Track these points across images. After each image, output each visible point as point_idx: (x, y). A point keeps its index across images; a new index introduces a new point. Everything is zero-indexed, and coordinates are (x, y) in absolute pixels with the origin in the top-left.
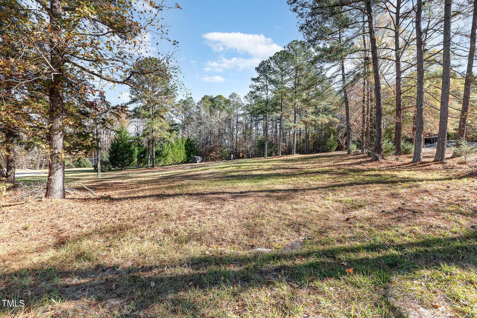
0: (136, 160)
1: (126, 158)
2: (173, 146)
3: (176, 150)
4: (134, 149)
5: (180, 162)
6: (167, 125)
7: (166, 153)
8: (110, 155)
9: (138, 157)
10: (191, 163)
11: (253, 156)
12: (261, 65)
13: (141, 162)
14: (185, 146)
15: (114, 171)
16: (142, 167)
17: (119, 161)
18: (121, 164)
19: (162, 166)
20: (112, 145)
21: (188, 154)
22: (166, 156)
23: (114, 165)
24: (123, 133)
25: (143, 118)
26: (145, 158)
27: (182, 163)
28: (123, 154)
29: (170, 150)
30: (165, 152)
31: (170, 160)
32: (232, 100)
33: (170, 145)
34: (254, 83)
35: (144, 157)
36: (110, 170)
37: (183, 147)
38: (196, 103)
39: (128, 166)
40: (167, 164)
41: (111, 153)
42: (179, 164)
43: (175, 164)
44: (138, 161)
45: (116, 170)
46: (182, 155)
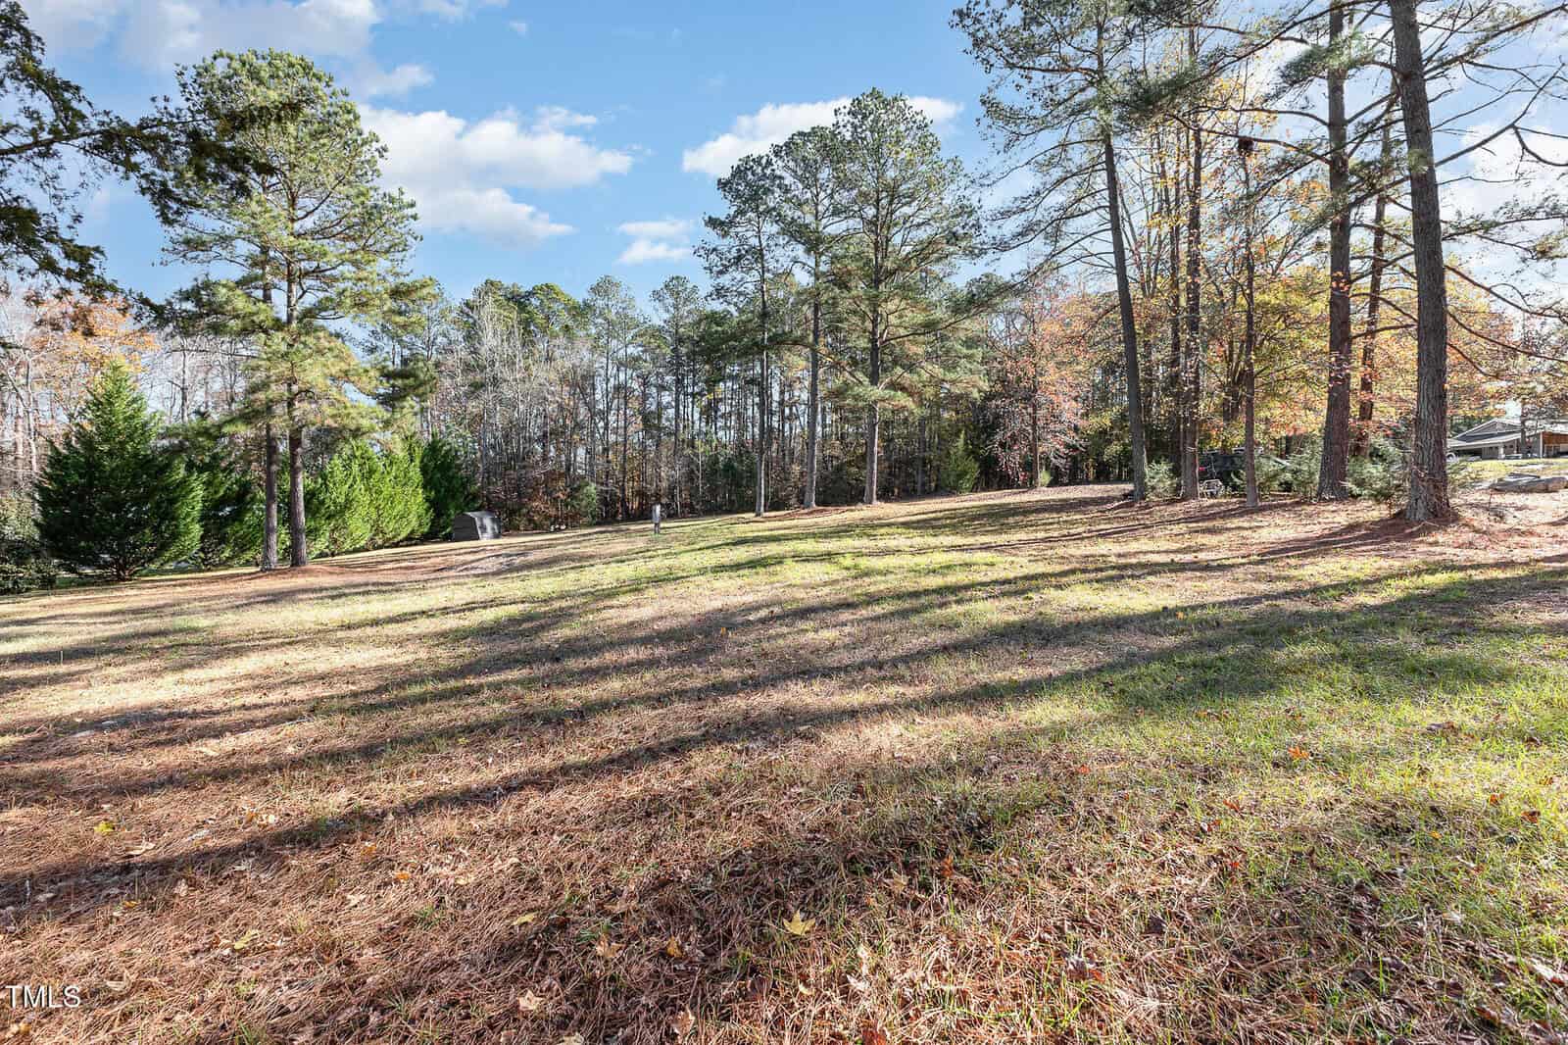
0: (197, 530)
1: (139, 525)
2: (371, 472)
3: (387, 490)
4: (184, 481)
5: (403, 535)
6: (372, 373)
7: (341, 500)
8: (44, 513)
9: (204, 518)
10: (448, 538)
11: (691, 511)
12: (739, 172)
13: (223, 540)
14: (424, 470)
15: (68, 586)
16: (225, 564)
17: (98, 536)
18: (111, 552)
19: (322, 555)
20: (56, 461)
21: (437, 506)
22: (342, 512)
23: (71, 556)
24: (120, 406)
25: (245, 332)
26: (241, 521)
27: (410, 540)
28: (118, 505)
29: (360, 486)
30: (338, 494)
31: (359, 527)
32: (600, 303)
33: (355, 468)
34: (712, 237)
35: (237, 516)
36: (48, 584)
37: (416, 474)
38: (456, 303)
39: (151, 560)
40: (347, 546)
41: (48, 501)
42: (396, 545)
43: (380, 547)
44: (202, 538)
45: (84, 583)
46: (412, 507)
